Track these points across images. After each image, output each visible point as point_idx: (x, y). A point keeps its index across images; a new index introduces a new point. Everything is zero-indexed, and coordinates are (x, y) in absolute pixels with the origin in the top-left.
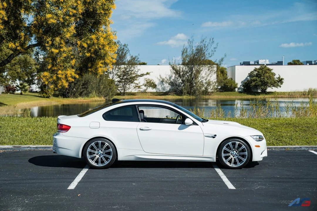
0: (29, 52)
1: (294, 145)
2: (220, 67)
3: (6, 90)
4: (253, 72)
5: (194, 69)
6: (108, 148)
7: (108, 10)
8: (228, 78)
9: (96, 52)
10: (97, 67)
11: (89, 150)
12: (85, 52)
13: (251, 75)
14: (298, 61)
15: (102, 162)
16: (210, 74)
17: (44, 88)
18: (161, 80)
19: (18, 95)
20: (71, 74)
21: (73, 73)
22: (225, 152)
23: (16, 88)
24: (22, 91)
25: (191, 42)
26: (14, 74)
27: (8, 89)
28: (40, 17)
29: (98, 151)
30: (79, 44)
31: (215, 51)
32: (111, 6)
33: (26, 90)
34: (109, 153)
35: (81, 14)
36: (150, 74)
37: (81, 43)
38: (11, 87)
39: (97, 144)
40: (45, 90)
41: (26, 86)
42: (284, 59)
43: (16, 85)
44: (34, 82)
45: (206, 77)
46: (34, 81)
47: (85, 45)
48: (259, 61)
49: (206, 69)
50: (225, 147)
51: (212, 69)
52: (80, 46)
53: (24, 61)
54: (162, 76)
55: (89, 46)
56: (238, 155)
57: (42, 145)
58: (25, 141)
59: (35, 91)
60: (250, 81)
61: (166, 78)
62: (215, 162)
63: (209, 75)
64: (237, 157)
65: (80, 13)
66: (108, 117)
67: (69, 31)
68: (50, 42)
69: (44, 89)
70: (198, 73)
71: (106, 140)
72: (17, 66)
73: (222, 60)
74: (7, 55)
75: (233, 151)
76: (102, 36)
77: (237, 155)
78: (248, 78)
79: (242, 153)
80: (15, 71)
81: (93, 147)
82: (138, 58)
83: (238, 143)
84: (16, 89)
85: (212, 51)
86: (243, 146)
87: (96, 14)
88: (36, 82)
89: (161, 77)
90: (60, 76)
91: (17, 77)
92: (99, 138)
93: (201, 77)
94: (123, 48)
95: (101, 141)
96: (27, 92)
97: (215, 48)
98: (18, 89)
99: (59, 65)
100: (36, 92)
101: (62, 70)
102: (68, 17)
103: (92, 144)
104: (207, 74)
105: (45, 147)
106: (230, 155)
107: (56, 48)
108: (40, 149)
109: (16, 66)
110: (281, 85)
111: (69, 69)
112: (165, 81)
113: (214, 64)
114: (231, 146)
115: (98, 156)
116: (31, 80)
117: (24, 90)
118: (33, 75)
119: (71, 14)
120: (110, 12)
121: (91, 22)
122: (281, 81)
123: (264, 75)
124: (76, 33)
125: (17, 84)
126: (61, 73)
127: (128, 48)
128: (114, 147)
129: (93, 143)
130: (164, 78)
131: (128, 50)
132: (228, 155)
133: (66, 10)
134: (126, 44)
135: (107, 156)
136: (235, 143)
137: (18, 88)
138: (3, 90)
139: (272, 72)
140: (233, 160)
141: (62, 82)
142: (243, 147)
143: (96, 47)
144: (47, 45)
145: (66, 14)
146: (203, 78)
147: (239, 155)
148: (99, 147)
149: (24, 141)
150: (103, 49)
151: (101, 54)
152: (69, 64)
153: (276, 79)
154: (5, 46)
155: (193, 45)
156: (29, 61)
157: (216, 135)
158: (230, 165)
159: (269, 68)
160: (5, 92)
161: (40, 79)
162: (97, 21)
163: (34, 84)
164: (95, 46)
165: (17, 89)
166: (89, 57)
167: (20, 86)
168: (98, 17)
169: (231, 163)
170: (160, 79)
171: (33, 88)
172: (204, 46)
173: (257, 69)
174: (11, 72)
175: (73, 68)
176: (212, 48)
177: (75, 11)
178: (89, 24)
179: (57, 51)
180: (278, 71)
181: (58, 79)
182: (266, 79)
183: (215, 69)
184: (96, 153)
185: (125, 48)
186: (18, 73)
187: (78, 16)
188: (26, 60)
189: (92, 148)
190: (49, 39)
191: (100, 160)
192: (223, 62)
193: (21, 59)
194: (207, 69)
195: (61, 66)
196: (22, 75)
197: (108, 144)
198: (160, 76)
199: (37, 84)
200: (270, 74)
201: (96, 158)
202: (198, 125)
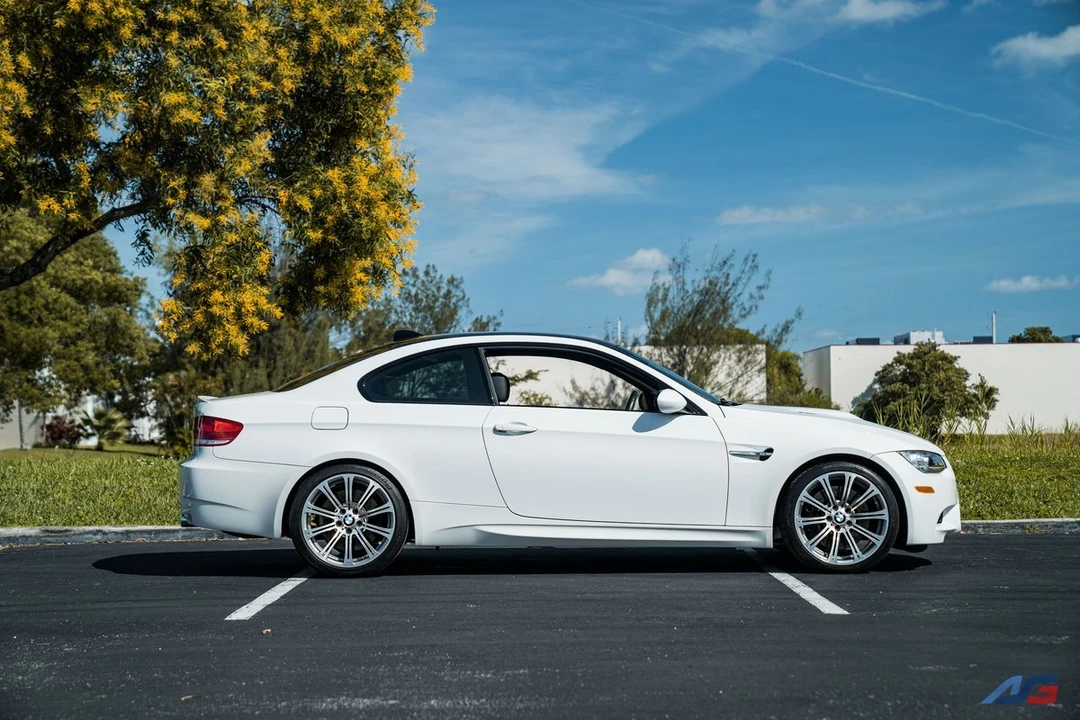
0: (125, 298)
1: (1056, 517)
2: (777, 351)
3: (47, 438)
4: (891, 365)
5: (688, 357)
6: (378, 499)
7: (386, 82)
8: (808, 388)
9: (343, 226)
10: (349, 282)
11: (309, 507)
12: (306, 225)
13: (883, 377)
14: (1046, 331)
15: (359, 553)
16: (745, 376)
17: (178, 427)
18: (577, 395)
19: (90, 452)
20: (256, 304)
21: (263, 301)
22: (808, 511)
23: (82, 428)
24: (101, 437)
25: (679, 266)
26: (74, 371)
27: (54, 433)
28: (146, 105)
29: (343, 512)
30: (284, 200)
31: (762, 298)
32: (394, 70)
33: (115, 436)
34: (382, 520)
35: (292, 96)
36: (538, 377)
37: (290, 197)
38: (65, 425)
39: (338, 487)
40: (181, 433)
41: (114, 421)
42: (997, 322)
43: (83, 419)
44: (143, 409)
45: (729, 386)
46: (142, 404)
47: (305, 203)
48: (909, 335)
49: (730, 359)
50: (805, 492)
51: (750, 357)
52: (287, 208)
53: (108, 327)
54: (578, 384)
55: (319, 205)
56: (854, 521)
57: (145, 524)
58: (87, 515)
59: (147, 438)
60: (880, 398)
61: (593, 389)
62: (770, 549)
63: (741, 379)
64: (851, 530)
65: (286, 90)
66: (376, 388)
67: (247, 151)
68: (182, 193)
69: (176, 430)
70: (703, 371)
71: (369, 469)
72: (83, 345)
73: (786, 328)
74: (51, 306)
75: (836, 508)
76: (362, 171)
77: (849, 523)
78: (877, 386)
79: (867, 516)
80: (77, 360)
81: (326, 498)
82: (498, 324)
83: (854, 476)
84: (81, 431)
85: (751, 297)
86: (872, 487)
87: (345, 97)
88: (151, 407)
89: (575, 388)
90: (216, 310)
91: (82, 380)
92: (345, 466)
93: (712, 385)
94: (449, 292)
95: (352, 476)
96: (120, 442)
97: (760, 288)
98: (90, 431)
99: (213, 273)
100: (151, 443)
101: (225, 291)
102: (242, 106)
103: (320, 487)
104: (734, 375)
105: (158, 532)
106: (825, 521)
107: (204, 214)
108: (140, 540)
109: (79, 343)
110: (991, 413)
111: (248, 287)
112: (589, 401)
113: (755, 340)
114: (829, 491)
115: (341, 531)
116: (134, 400)
117: (109, 434)
118: (142, 386)
119: (253, 91)
120: (390, 89)
121: (326, 126)
122: (988, 395)
123: (928, 375)
124: (273, 160)
125: (86, 413)
126: (221, 299)
127: (462, 291)
128: (400, 497)
129: (325, 483)
130: (588, 389)
131: (464, 297)
132: (815, 520)
133: (237, 77)
134: (455, 276)
135: (375, 529)
136: (843, 476)
137: (88, 427)
138: (36, 437)
139: (957, 366)
140: (836, 540)
141: (226, 333)
142: (873, 490)
143: (344, 208)
144: (170, 201)
145: (237, 93)
146: (720, 389)
147: (857, 522)
148: (344, 497)
149: (81, 513)
150: (367, 215)
151: (361, 232)
152: (249, 270)
153: (973, 391)
154: (44, 279)
155: (686, 278)
156: (126, 327)
157: (770, 450)
158: (823, 559)
159: (946, 352)
160: (44, 444)
161: (163, 395)
162: (348, 122)
163: (143, 415)
164: (340, 205)
165: (86, 430)
166: (317, 244)
167: (96, 422)
168: (351, 107)
169: (829, 552)
170: (573, 392)
171: (140, 432)
172: (723, 280)
173: (904, 355)
174: (63, 365)
175: (262, 281)
176: (752, 288)
177: (267, 85)
178: (318, 135)
179: (206, 223)
180: (977, 363)
181: (213, 320)
182: (936, 390)
183: (762, 357)
184: (336, 519)
185: (453, 290)
186: (85, 368)
187: (279, 102)
188: (114, 322)
189: (321, 501)
190: (176, 182)
191: (348, 547)
192: (790, 337)
193: (98, 320)
194: (734, 357)
195: (220, 277)
196: (101, 376)
197: (377, 486)
198: (573, 382)
199: (155, 417)
200: (950, 373)
201: (336, 537)
202: (706, 415)
